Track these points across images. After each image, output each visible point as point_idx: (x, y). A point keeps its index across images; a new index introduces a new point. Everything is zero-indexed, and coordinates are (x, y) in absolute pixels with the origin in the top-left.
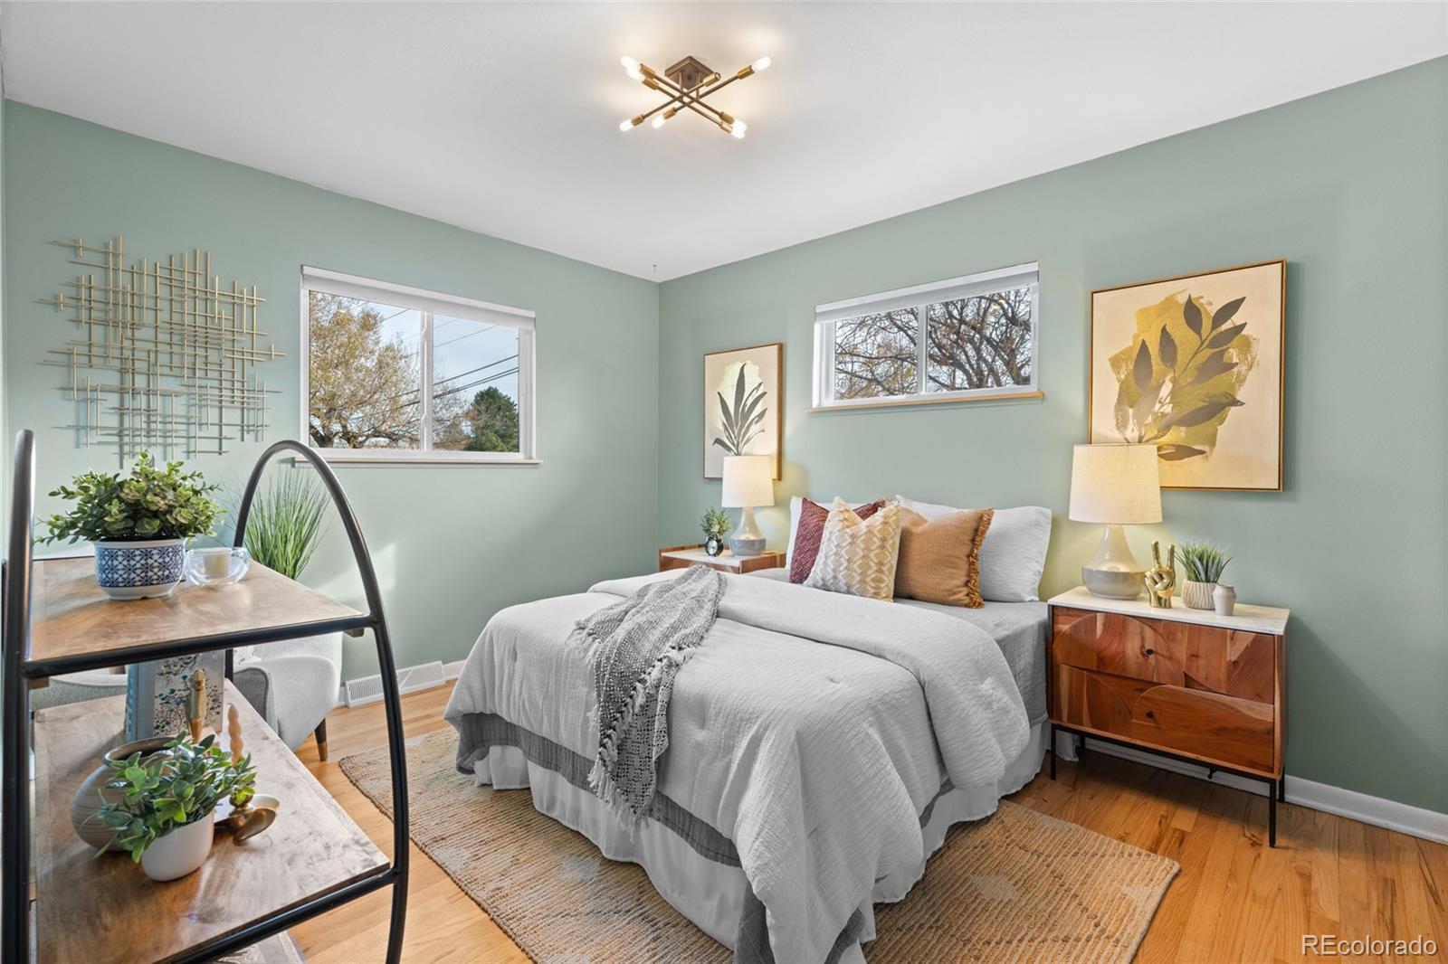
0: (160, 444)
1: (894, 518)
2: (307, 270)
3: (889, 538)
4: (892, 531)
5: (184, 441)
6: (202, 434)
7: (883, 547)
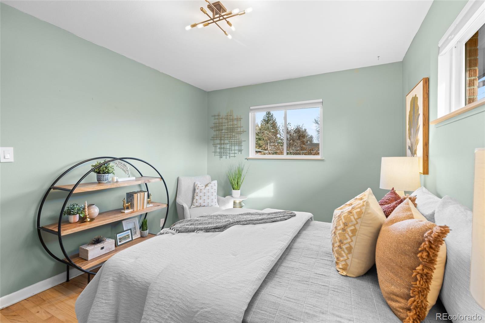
0: (225, 155)
1: (359, 210)
2: (251, 108)
3: (350, 224)
4: (353, 220)
5: (229, 154)
6: (232, 153)
7: (344, 230)
